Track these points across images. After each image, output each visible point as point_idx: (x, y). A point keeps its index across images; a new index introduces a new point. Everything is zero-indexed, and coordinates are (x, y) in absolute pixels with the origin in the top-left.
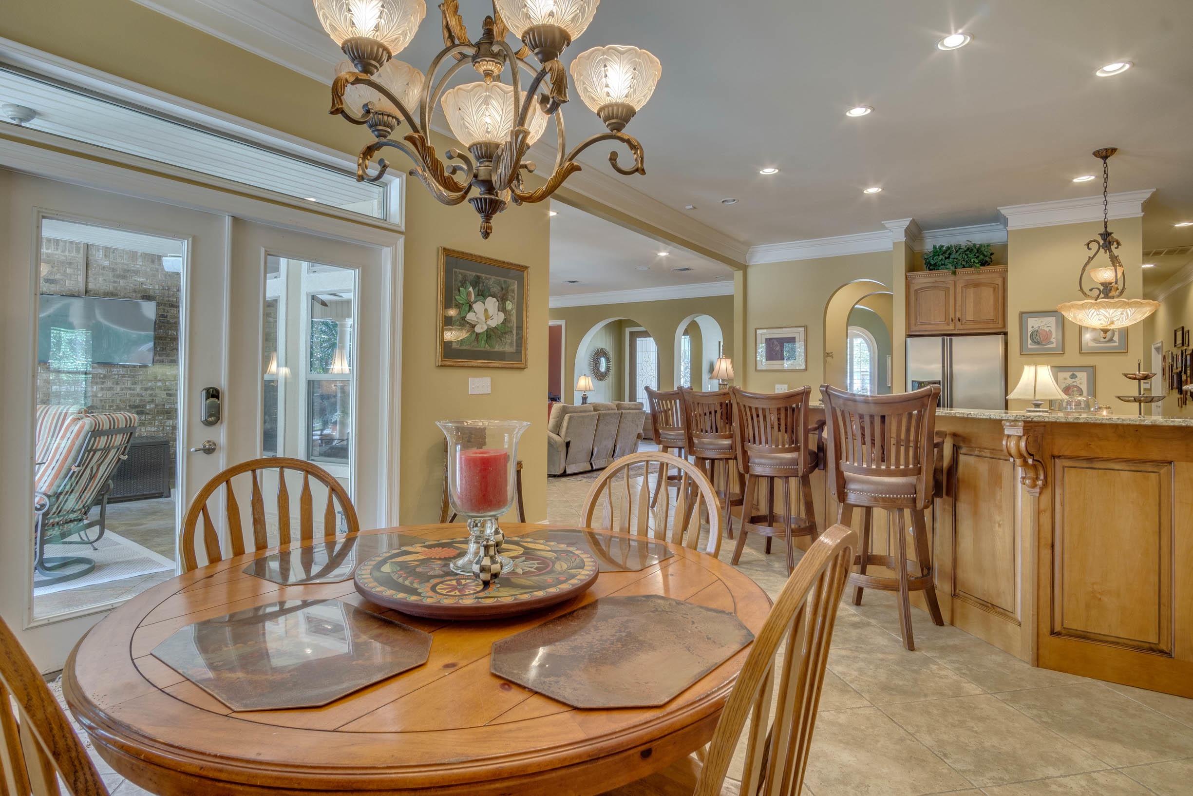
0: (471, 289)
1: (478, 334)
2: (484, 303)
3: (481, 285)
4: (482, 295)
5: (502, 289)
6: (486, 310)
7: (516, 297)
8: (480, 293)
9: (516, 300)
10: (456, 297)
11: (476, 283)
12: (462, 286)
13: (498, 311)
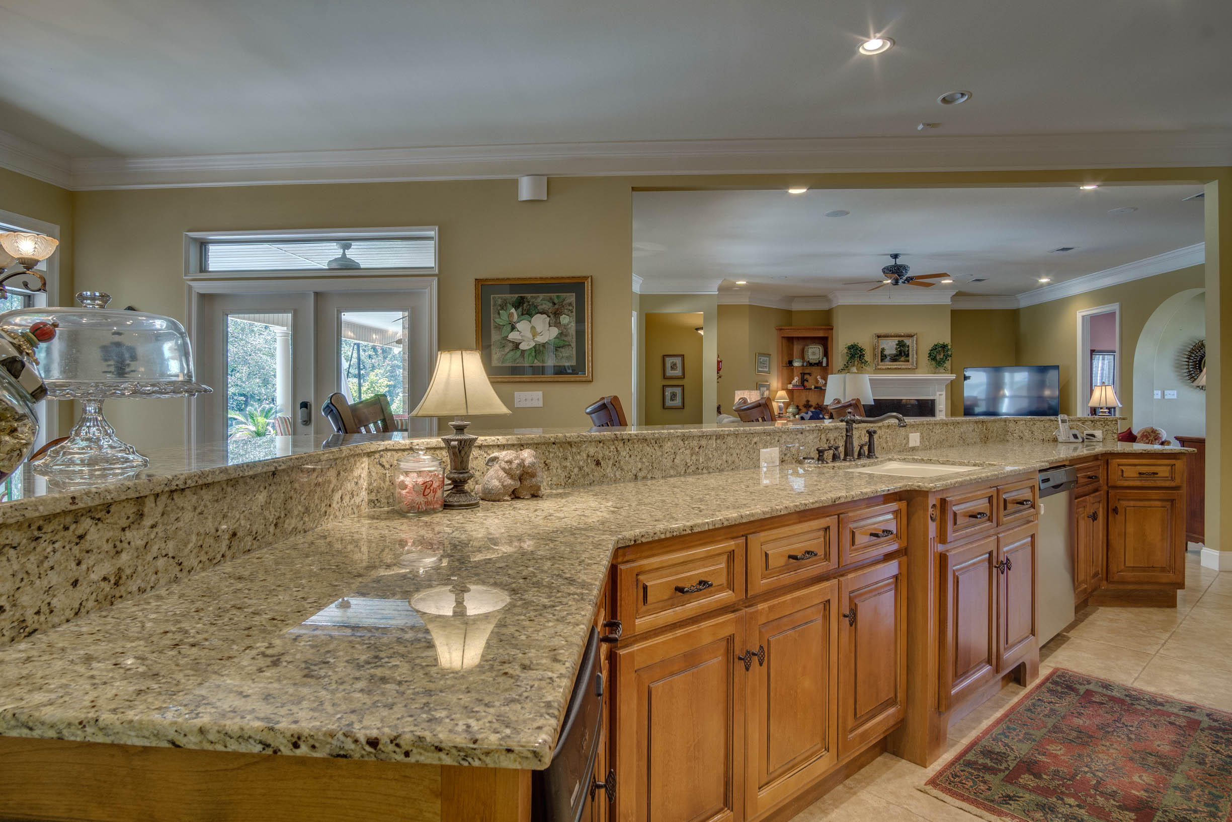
0: (513, 310)
1: (523, 351)
2: (530, 322)
3: (525, 305)
4: (527, 314)
5: (554, 304)
6: (533, 328)
7: (574, 310)
8: (525, 313)
9: (574, 314)
10: (496, 320)
11: (518, 304)
12: (502, 309)
13: (550, 326)
